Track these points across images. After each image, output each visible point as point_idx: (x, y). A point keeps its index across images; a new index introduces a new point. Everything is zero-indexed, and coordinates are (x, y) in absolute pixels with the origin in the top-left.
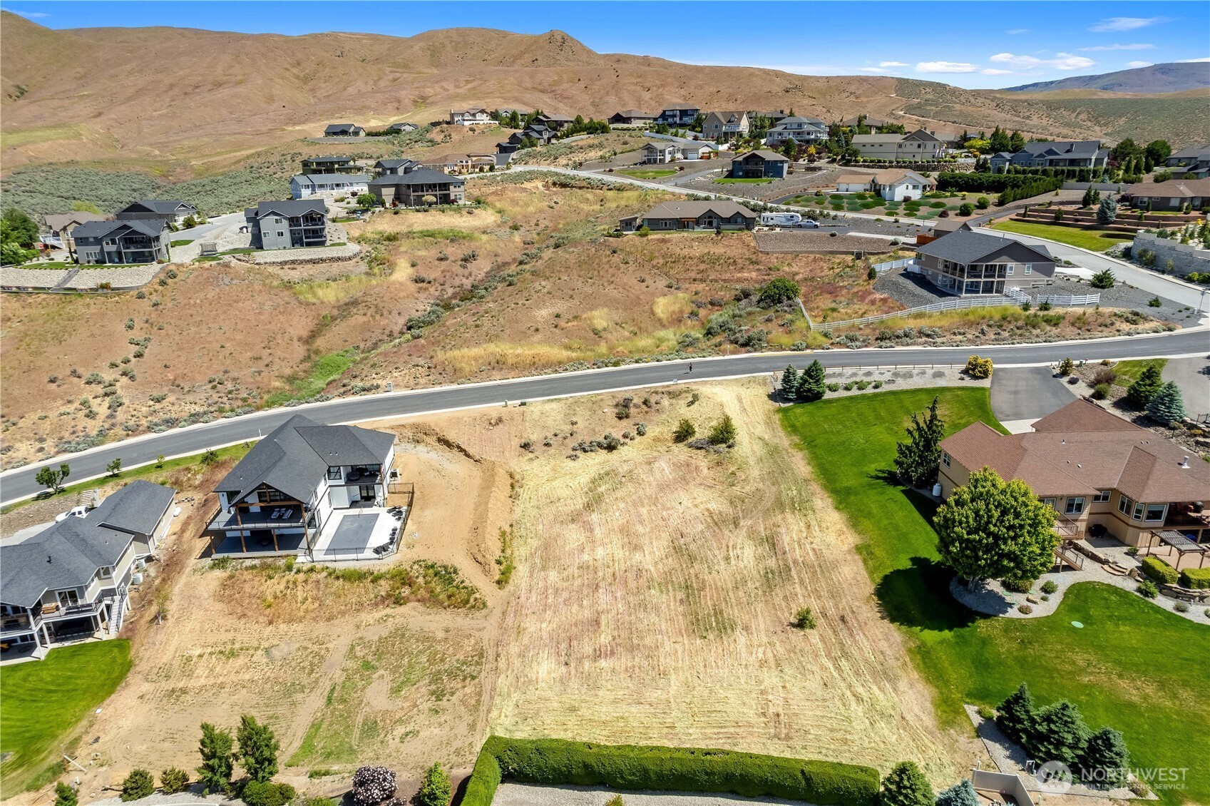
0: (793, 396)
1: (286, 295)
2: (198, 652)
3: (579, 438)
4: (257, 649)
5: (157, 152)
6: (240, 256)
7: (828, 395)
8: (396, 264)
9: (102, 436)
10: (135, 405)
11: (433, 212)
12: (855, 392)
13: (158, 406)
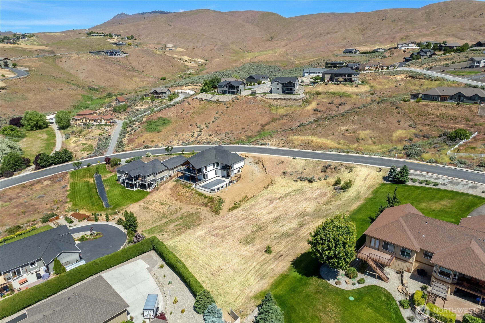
0: (391, 179)
1: (267, 110)
2: (157, 201)
3: (303, 175)
4: (168, 205)
5: (292, 58)
6: (262, 95)
7: (410, 183)
8: (312, 103)
9: (192, 143)
10: (204, 136)
11: (341, 85)
12: (423, 185)
13: (209, 137)
